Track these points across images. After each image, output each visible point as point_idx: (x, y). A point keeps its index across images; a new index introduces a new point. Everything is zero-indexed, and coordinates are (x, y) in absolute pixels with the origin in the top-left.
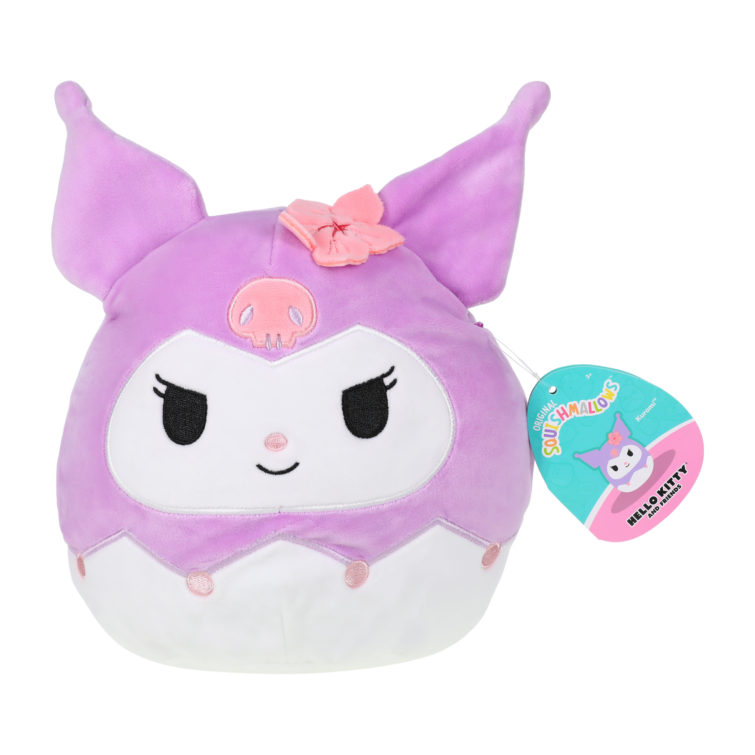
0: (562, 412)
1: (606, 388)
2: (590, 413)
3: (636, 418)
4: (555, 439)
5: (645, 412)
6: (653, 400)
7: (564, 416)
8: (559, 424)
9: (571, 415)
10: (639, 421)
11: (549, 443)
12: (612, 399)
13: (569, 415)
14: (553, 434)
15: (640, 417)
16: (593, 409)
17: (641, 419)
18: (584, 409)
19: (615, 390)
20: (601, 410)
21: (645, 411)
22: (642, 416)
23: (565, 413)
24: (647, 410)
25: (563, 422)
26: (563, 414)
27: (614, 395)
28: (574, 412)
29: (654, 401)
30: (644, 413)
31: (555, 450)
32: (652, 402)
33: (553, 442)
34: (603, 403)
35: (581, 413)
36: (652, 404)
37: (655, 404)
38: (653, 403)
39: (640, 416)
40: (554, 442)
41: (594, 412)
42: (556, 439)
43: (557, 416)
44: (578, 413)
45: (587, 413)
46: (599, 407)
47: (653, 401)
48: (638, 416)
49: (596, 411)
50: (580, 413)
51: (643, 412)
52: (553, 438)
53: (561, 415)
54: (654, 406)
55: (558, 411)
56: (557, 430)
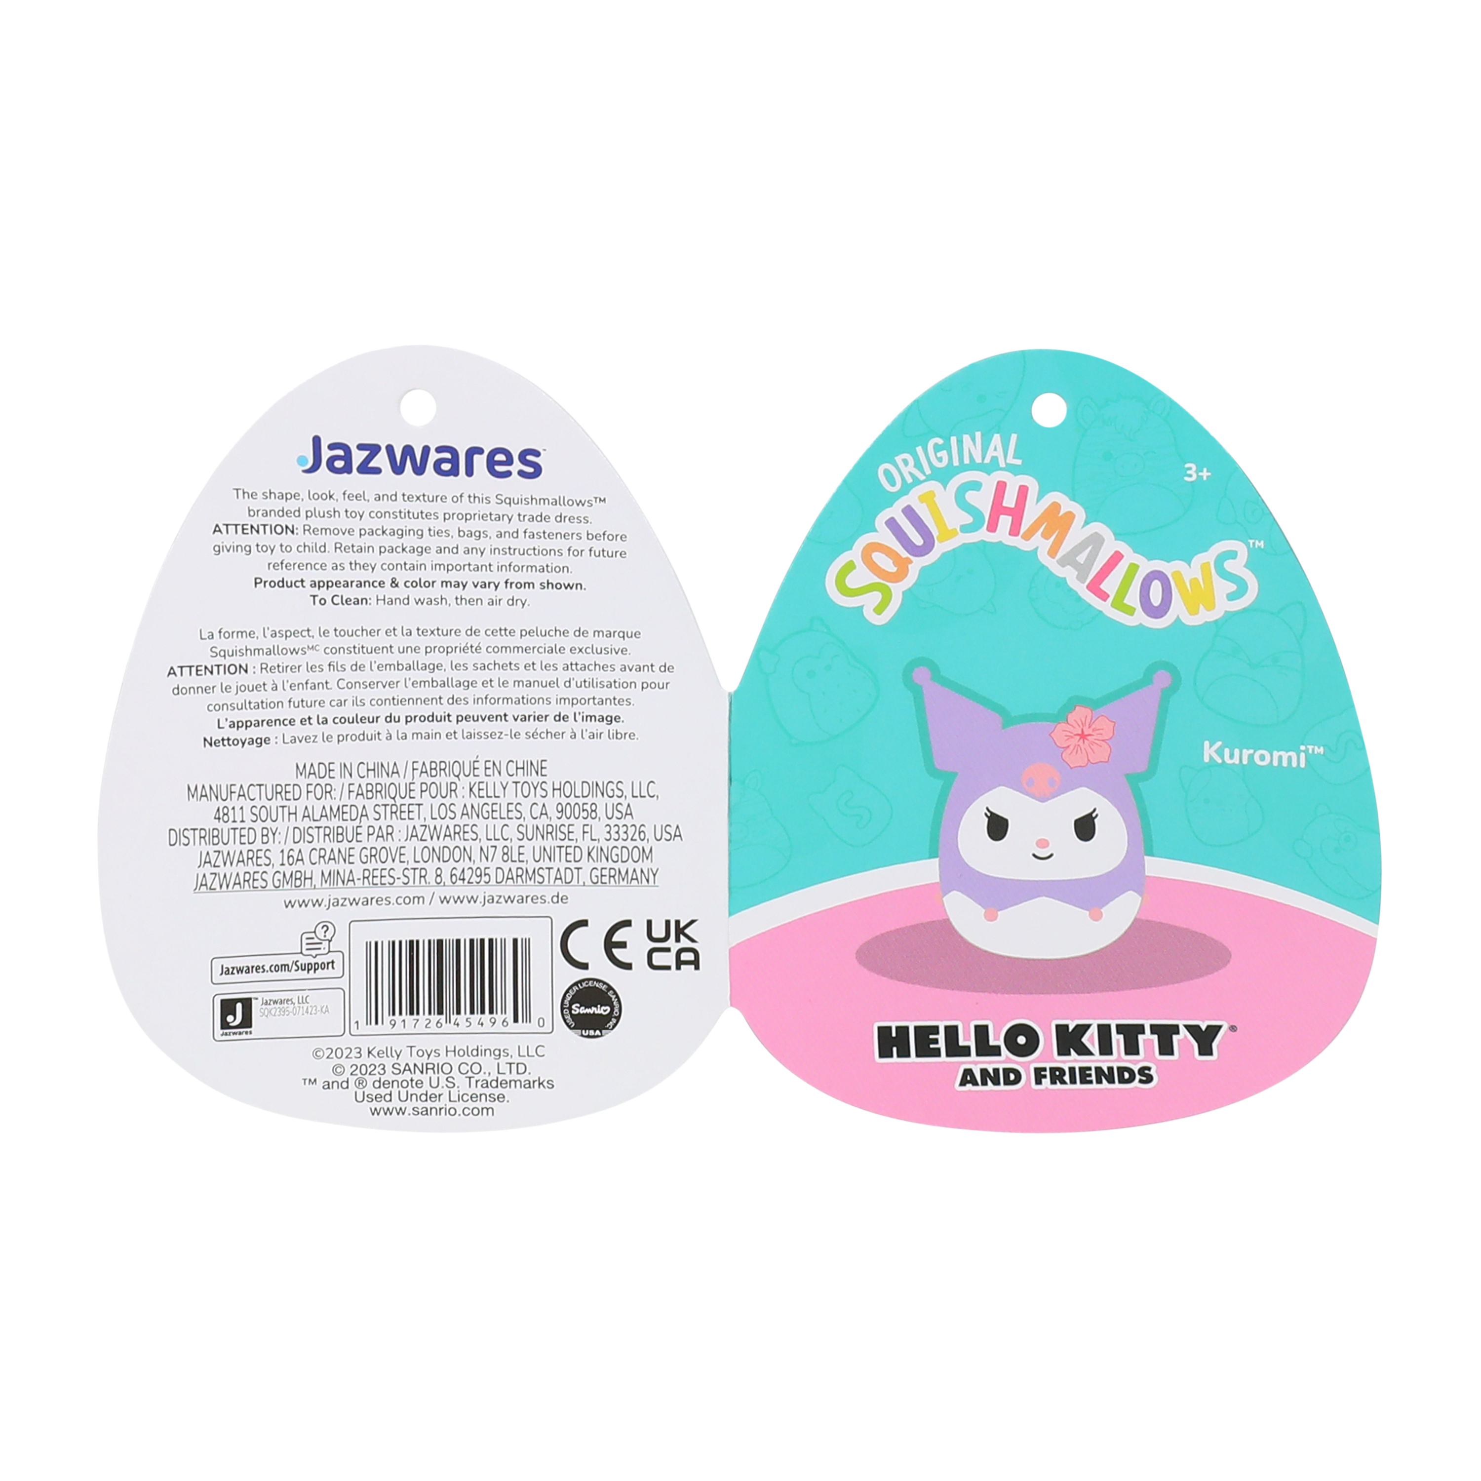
0: (1010, 501)
1: (1208, 563)
2: (1088, 587)
3: (1207, 743)
4: (911, 562)
5: (1251, 757)
6: (1310, 747)
7: (1005, 521)
8: (965, 529)
9: (1028, 536)
10: (1206, 759)
11: (879, 558)
12: (1194, 612)
13: (1022, 532)
14: (918, 540)
15: (1220, 752)
16: (1110, 585)
17: (1220, 761)
18: (1081, 558)
19: (1231, 597)
20: (1130, 611)
21: (1251, 751)
22: (1232, 756)
23: (1017, 513)
24: (1262, 758)
25: (983, 534)
26: (1007, 511)
27: (1210, 607)
28: (1046, 536)
29: (1310, 751)
30: (1246, 753)
31: (875, 597)
32: (1303, 748)
33: (895, 566)
34: (1156, 597)
35: (1063, 563)
36: (1293, 754)
37: (1302, 765)
38: (1303, 755)
39: (1227, 751)
40: (894, 569)
41: (1104, 596)
42: (910, 566)
43: (983, 501)
44: (1052, 553)
45: (1081, 578)
46: (1133, 598)
47: (1307, 749)
48: (1219, 743)
49: (1110, 600)
50: (1058, 556)
51: (1244, 751)
52: (904, 554)
53: (998, 509)
54: (1294, 765)
55: (1001, 487)
56: (941, 541)
